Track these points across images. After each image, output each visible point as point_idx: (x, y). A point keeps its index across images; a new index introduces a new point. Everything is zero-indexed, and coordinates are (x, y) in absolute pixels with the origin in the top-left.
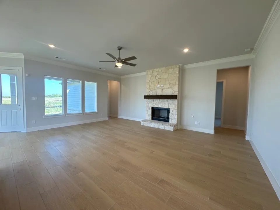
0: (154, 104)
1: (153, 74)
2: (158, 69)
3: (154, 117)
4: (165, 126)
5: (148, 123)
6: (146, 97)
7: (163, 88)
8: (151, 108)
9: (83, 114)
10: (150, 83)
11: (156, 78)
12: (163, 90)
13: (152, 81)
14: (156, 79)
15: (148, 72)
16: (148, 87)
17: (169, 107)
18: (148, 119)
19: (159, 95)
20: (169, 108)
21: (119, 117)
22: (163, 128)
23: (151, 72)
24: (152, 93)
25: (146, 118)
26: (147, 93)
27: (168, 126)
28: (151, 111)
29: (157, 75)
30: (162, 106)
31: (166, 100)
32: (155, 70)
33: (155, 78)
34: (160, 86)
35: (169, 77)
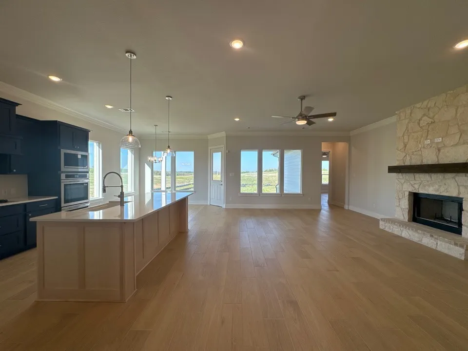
0: (416, 186)
1: (412, 115)
2: (425, 103)
3: (419, 215)
4: (439, 243)
5: (395, 226)
6: (392, 169)
7: (439, 146)
8: (407, 194)
9: (281, 195)
10: (406, 137)
11: (421, 125)
12: (442, 151)
13: (410, 133)
14: (421, 127)
15: (402, 114)
16: (401, 146)
17: (459, 193)
18: (401, 218)
19: (430, 163)
20: (461, 196)
21: (346, 207)
22: (434, 247)
23: (408, 112)
24: (411, 159)
25: (396, 216)
26: (398, 160)
27: (448, 244)
28: (407, 200)
29: (424, 115)
30: (438, 190)
31: (449, 176)
32: (418, 105)
33: (419, 124)
34: (432, 142)
35: (458, 115)
